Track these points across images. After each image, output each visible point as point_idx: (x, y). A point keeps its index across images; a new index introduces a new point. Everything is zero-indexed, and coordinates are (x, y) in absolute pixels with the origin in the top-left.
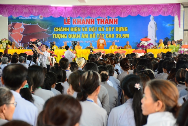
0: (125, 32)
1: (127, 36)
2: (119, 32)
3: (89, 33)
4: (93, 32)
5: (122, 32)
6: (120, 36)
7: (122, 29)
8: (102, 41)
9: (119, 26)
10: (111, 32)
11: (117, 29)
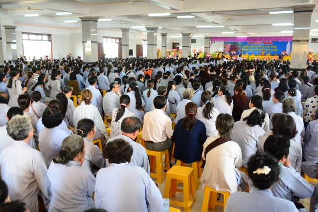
0: (275, 48)
1: (276, 50)
2: (272, 48)
3: (258, 48)
4: (260, 48)
5: (274, 48)
6: (273, 50)
7: (274, 47)
8: (264, 53)
9: (273, 45)
10: (269, 48)
11: (272, 47)
